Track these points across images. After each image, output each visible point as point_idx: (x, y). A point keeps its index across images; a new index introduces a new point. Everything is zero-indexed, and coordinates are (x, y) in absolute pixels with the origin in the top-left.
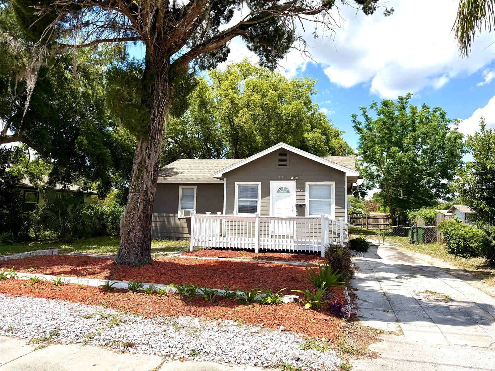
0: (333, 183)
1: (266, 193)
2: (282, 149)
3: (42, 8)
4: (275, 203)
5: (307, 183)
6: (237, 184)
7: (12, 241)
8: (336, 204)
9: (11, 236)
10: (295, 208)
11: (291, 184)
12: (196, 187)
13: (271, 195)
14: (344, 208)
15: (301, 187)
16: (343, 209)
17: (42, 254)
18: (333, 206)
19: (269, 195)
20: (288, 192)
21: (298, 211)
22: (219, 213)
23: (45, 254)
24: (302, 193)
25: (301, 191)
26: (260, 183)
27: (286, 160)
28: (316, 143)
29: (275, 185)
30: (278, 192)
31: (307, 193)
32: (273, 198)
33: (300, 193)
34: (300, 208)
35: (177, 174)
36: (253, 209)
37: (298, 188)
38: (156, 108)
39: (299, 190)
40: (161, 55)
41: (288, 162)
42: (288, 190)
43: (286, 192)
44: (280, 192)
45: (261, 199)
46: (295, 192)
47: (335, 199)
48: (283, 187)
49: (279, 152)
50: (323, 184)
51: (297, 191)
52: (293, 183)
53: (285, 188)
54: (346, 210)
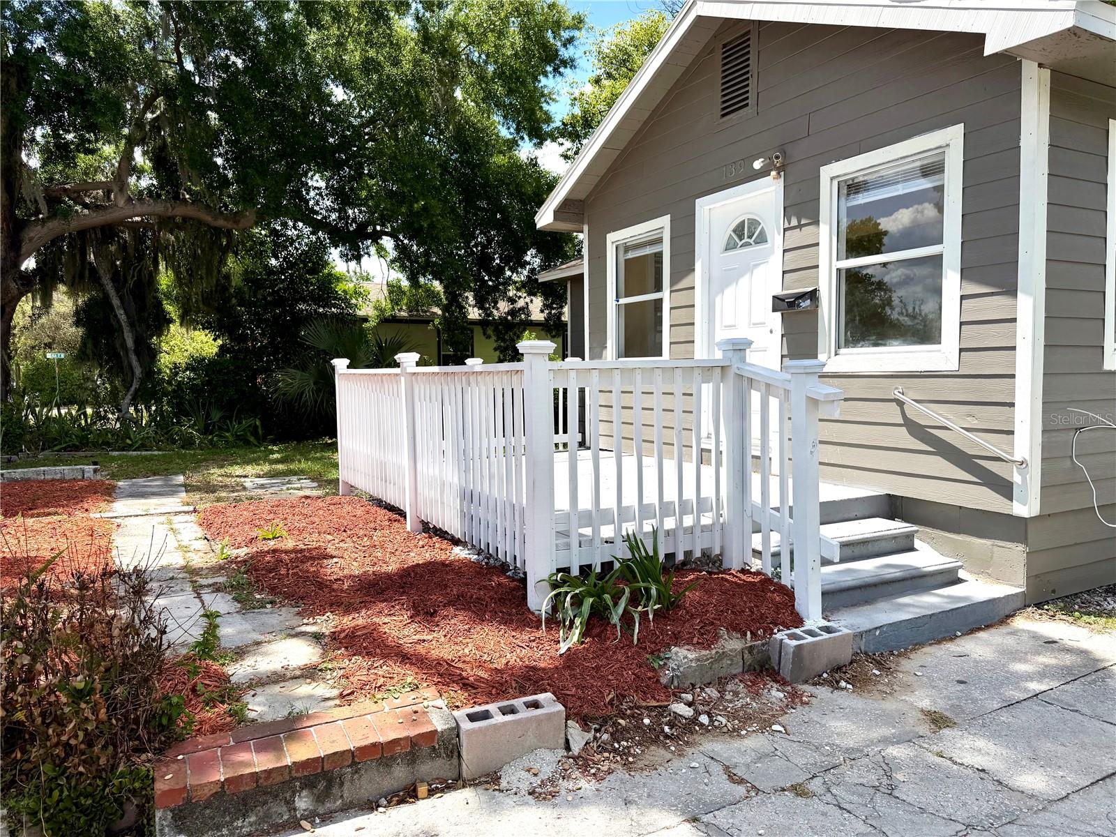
0: (953, 138)
4: (718, 300)
5: (827, 175)
6: (613, 238)
13: (698, 267)
14: (1013, 292)
15: (801, 204)
19: (692, 270)
20: (763, 238)
24: (807, 235)
25: (800, 226)
26: (667, 221)
29: (716, 216)
30: (726, 248)
33: (797, 238)
37: (789, 209)
39: (794, 222)
42: (762, 233)
43: (756, 243)
44: (735, 247)
45: (671, 292)
46: (779, 234)
47: (960, 241)
48: (745, 217)
49: (724, 48)
50: (901, 158)
51: (785, 230)
52: (774, 188)
53: (753, 223)
54: (1026, 305)
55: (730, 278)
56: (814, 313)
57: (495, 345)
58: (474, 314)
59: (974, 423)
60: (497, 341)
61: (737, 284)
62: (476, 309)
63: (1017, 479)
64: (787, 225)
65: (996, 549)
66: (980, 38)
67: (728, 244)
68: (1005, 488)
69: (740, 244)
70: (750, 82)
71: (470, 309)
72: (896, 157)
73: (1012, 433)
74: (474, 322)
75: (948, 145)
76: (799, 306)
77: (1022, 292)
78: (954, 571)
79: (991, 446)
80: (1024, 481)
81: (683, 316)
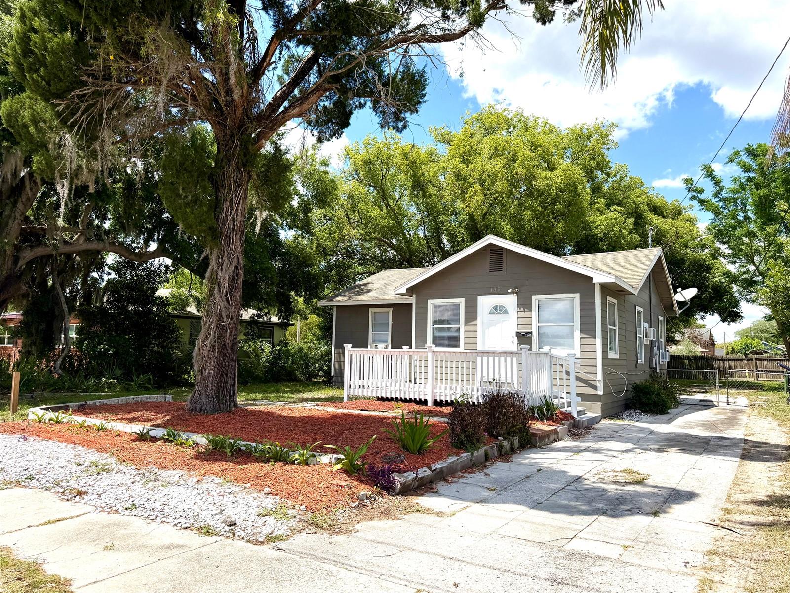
0: (577, 296)
1: (472, 314)
2: (491, 245)
3: (63, 101)
4: (487, 331)
5: (534, 298)
6: (431, 303)
7: (150, 386)
8: (582, 331)
9: (149, 379)
10: (516, 338)
11: (510, 300)
12: (391, 309)
13: (479, 318)
14: (595, 337)
15: (524, 304)
16: (593, 339)
17: (151, 400)
18: (577, 334)
19: (476, 319)
20: (506, 312)
21: (521, 343)
22: (405, 348)
23: (155, 400)
24: (527, 314)
25: (525, 311)
26: (462, 300)
27: (501, 262)
28: (613, 230)
29: (485, 302)
30: (490, 313)
31: (534, 314)
32: (482, 323)
33: (522, 314)
34: (524, 337)
35: (369, 291)
36: (454, 341)
37: (519, 306)
38: (228, 203)
39: (522, 310)
40: (229, 134)
41: (504, 265)
42: (506, 310)
43: (503, 313)
44: (494, 313)
45: (465, 325)
46: (516, 312)
47: (579, 322)
48: (498, 305)
49: (490, 250)
52: (513, 298)
53: (502, 307)
54: (599, 341)
55: (493, 324)
56: (531, 338)
59: (586, 371)
63: (598, 385)
64: (519, 310)
65: (593, 404)
66: (592, 278)
68: (596, 388)
69: (496, 313)
73: (596, 373)
75: (575, 298)
76: (527, 335)
77: (598, 337)
78: (584, 410)
79: (591, 377)
80: (600, 386)
81: (471, 334)
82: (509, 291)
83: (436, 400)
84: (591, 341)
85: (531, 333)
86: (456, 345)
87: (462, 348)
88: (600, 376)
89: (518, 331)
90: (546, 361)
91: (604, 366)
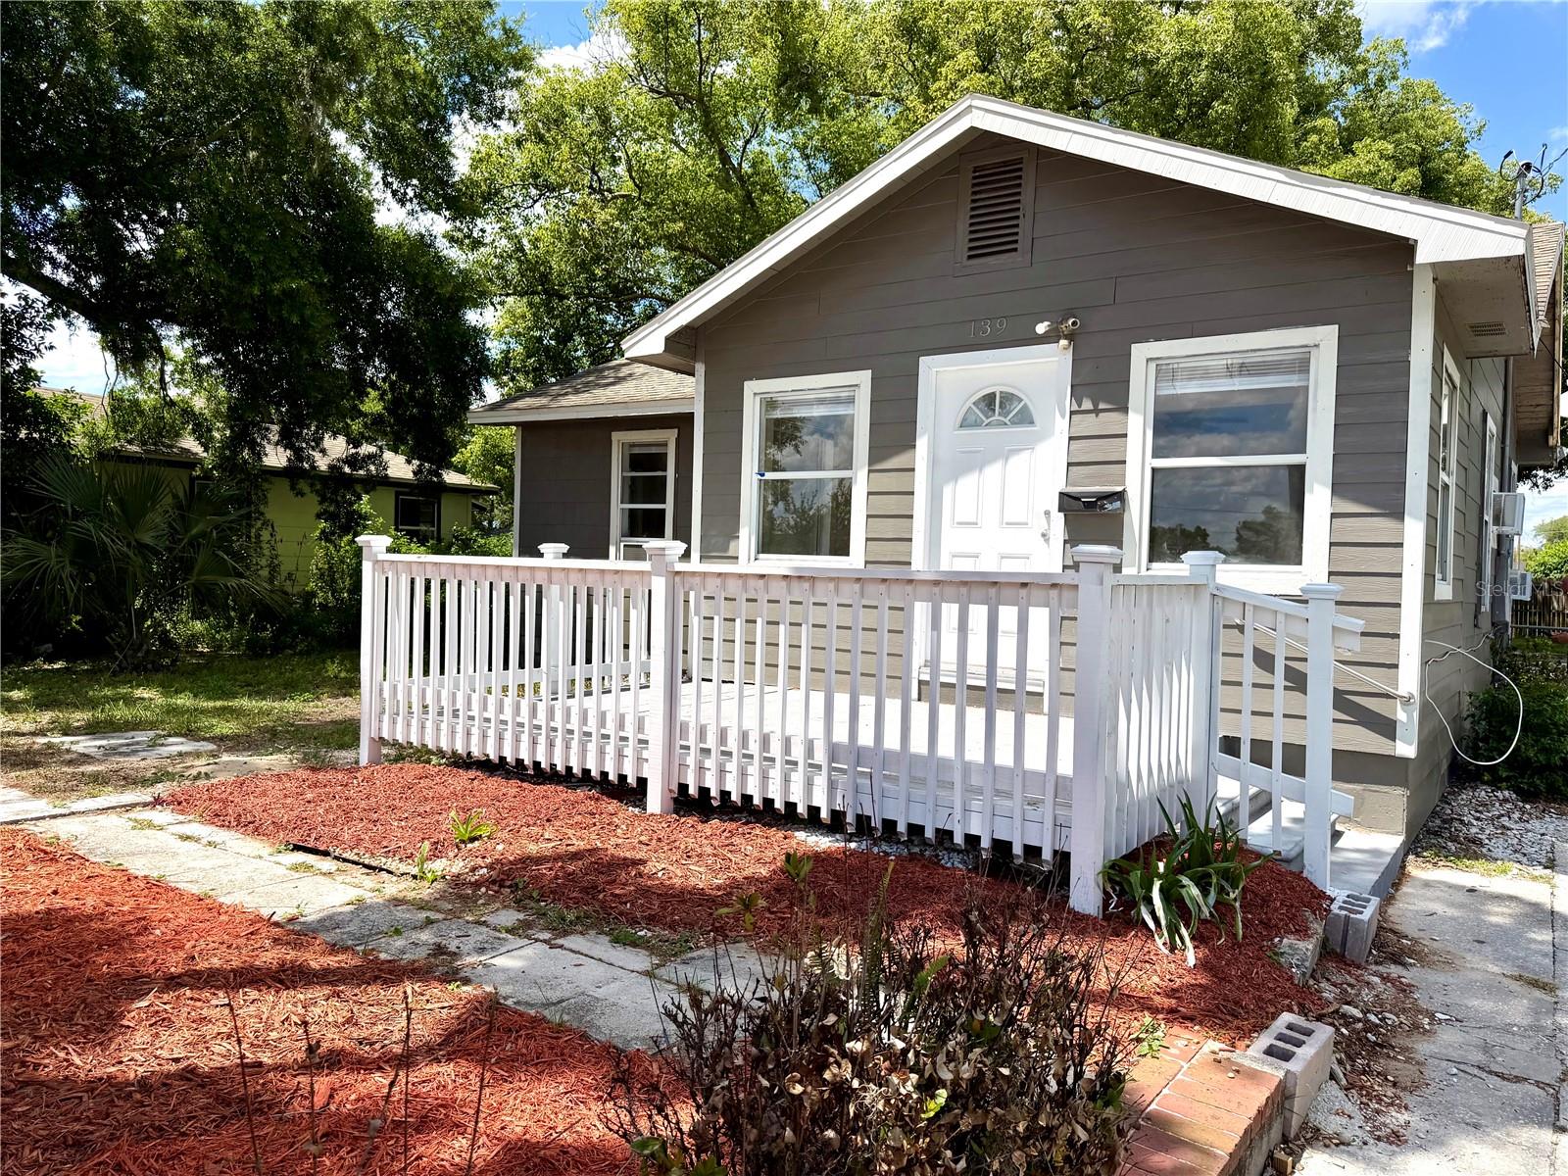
0: (1327, 337)
1: (896, 431)
4: (947, 491)
5: (1141, 352)
6: (754, 392)
8: (1339, 488)
10: (1059, 519)
11: (1041, 370)
12: (674, 434)
13: (922, 444)
14: (1399, 515)
15: (1100, 383)
18: (1319, 500)
19: (910, 446)
20: (1025, 418)
24: (1108, 421)
25: (1096, 411)
26: (863, 379)
27: (1012, 217)
29: (947, 382)
30: (964, 424)
31: (1137, 419)
32: (932, 459)
33: (1089, 424)
34: (1091, 517)
35: (619, 380)
37: (1077, 389)
39: (1087, 405)
41: (1024, 228)
42: (1025, 410)
43: (1013, 423)
44: (977, 424)
45: (869, 471)
46: (1063, 416)
47: (1332, 452)
48: (997, 389)
49: (975, 172)
50: (1252, 350)
51: (1072, 413)
52: (1056, 359)
53: (1008, 398)
54: (1414, 531)
55: (972, 462)
56: (1118, 519)
57: (318, 508)
58: (276, 457)
60: (321, 503)
61: (981, 471)
62: (280, 449)
63: (1401, 716)
64: (1075, 407)
65: (1367, 794)
67: (964, 419)
68: (1387, 728)
69: (987, 421)
70: (1020, 221)
71: (269, 449)
72: (1245, 348)
73: (1396, 666)
74: (274, 472)
75: (1316, 346)
76: (1102, 507)
77: (1410, 515)
79: (1373, 680)
80: (1406, 718)
81: (891, 505)
82: (1041, 328)
83: (683, 788)
84: (1379, 528)
85: (1120, 496)
86: (840, 546)
87: (855, 559)
88: (1409, 679)
89: (1071, 490)
90: (1195, 621)
91: (1426, 634)
